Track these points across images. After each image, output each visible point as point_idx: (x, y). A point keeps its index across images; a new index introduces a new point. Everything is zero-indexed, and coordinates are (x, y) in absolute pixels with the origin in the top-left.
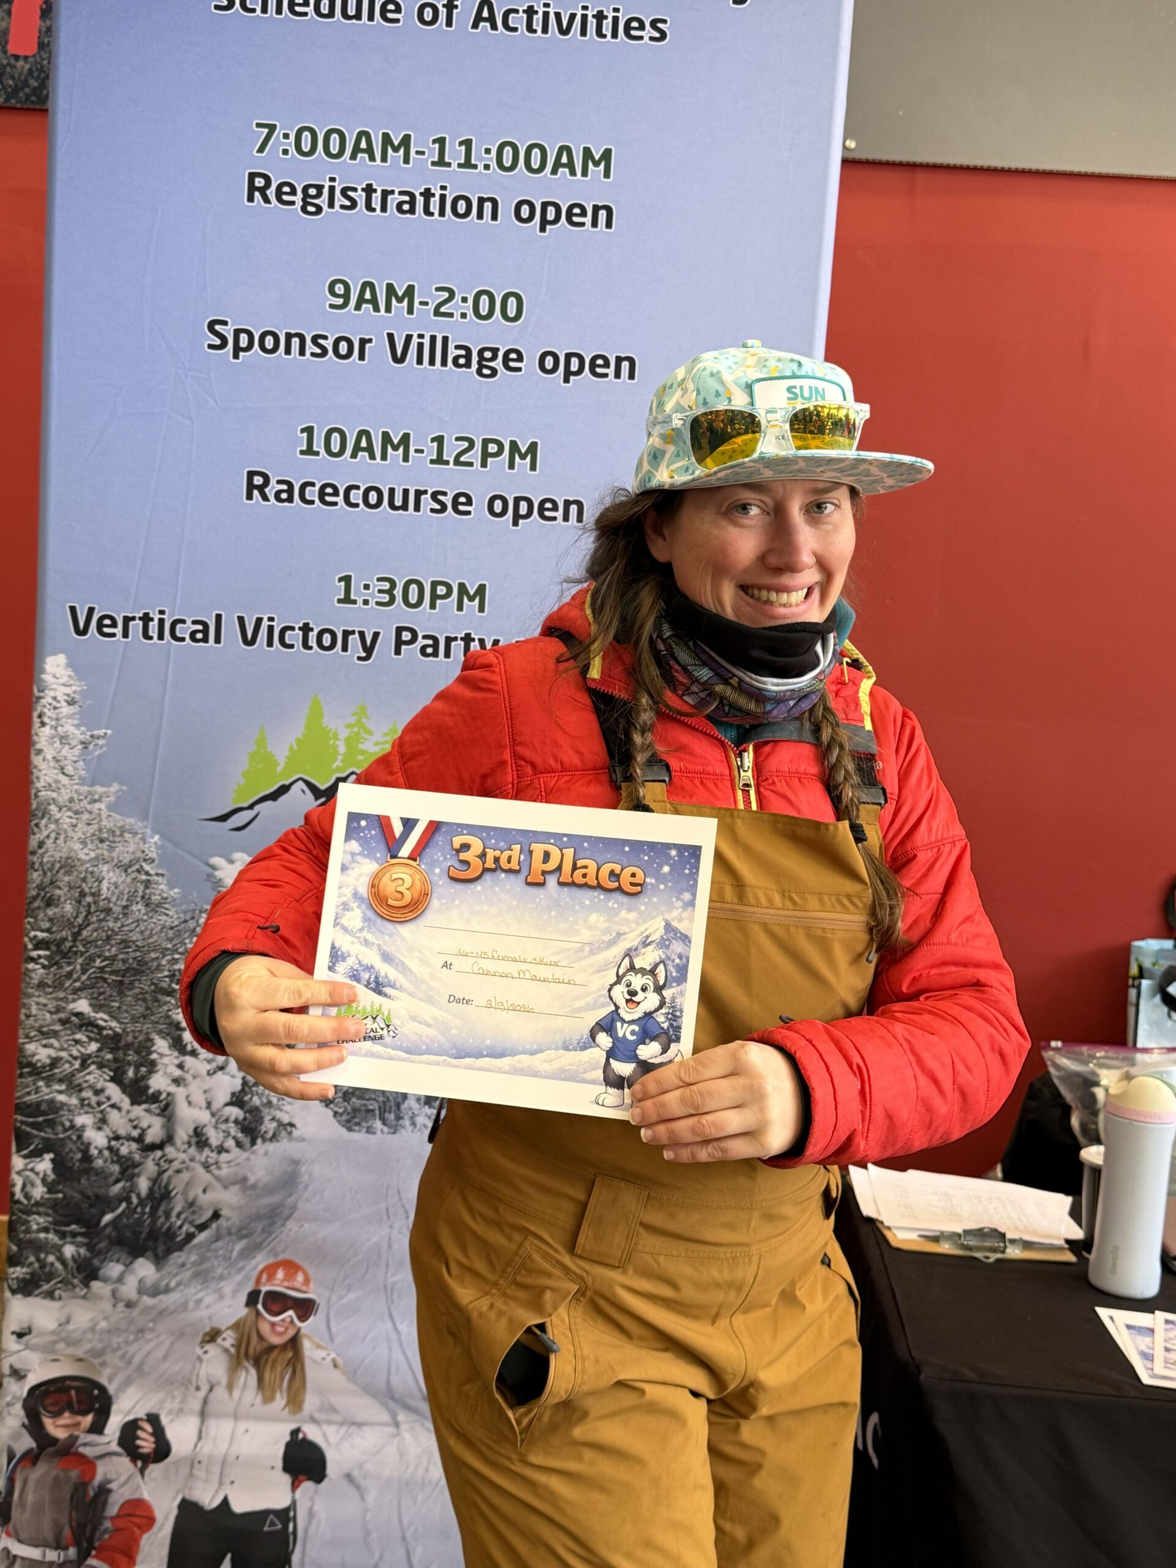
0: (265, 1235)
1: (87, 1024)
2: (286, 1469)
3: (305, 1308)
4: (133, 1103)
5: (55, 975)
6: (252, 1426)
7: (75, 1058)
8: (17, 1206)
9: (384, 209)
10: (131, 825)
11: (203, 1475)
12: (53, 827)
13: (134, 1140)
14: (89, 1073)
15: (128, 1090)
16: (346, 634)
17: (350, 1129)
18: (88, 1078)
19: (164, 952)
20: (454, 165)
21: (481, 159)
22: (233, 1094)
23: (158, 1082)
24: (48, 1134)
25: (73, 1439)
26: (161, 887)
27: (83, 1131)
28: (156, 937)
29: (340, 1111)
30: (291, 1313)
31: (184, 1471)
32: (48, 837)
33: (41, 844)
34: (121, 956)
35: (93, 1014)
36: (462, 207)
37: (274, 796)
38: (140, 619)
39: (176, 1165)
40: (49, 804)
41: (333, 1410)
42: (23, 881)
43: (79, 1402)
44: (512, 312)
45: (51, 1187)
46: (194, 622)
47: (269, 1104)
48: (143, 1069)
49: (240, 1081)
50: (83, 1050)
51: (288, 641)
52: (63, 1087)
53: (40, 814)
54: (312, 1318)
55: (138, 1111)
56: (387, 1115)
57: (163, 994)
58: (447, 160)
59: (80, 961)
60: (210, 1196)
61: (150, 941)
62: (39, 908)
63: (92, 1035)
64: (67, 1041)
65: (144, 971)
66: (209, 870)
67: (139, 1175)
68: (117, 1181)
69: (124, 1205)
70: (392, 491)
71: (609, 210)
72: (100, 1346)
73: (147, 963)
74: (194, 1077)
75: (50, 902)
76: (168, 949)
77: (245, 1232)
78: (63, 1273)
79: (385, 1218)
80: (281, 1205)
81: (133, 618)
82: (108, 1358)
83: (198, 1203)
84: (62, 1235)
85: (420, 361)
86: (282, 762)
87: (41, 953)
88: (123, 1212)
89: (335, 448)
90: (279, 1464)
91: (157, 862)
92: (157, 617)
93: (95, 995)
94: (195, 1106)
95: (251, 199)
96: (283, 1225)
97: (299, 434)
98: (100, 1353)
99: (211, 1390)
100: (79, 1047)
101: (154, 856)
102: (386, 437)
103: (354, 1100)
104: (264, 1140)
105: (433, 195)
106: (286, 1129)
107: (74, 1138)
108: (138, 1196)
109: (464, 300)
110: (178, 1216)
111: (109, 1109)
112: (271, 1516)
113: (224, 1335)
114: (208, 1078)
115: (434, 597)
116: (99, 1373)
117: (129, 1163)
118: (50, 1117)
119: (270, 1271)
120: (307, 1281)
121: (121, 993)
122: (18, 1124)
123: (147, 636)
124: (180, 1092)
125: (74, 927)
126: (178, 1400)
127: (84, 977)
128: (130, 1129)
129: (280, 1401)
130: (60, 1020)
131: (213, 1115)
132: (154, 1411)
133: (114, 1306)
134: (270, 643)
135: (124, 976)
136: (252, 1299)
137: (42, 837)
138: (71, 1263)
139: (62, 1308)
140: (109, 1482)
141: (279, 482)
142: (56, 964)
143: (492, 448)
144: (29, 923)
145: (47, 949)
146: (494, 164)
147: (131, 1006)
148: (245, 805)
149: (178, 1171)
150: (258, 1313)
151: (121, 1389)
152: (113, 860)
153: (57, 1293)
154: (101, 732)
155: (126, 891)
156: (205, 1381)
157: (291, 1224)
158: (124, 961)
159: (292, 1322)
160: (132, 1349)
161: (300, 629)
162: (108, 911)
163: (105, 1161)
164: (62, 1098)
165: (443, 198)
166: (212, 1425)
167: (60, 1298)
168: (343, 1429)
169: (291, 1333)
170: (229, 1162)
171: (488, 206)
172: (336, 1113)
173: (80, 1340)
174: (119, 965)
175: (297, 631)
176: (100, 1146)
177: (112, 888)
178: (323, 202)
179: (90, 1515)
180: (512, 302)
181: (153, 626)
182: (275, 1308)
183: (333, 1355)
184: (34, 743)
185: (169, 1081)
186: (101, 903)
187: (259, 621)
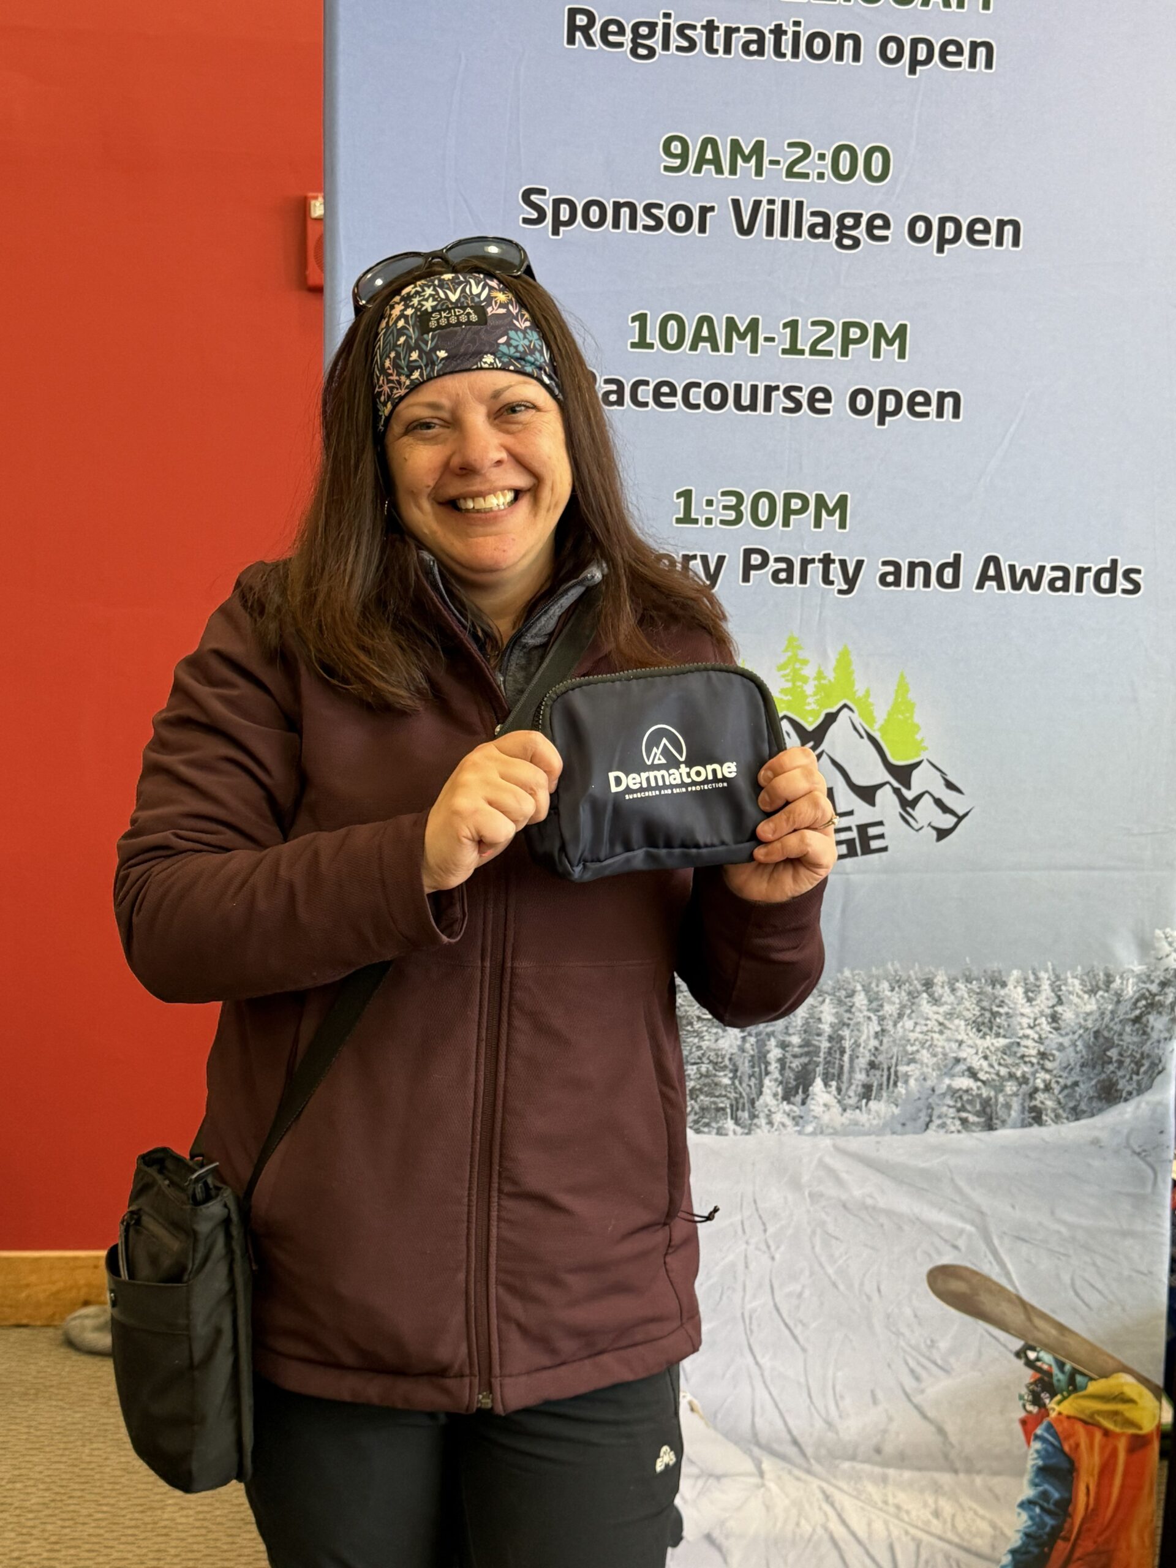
9: (727, 50)
17: (698, 1131)
36: (818, 46)
44: (876, 171)
56: (740, 1113)
70: (738, 388)
71: (989, 47)
79: (740, 1231)
85: (770, 232)
89: (672, 339)
95: (571, 40)
97: (630, 323)
102: (731, 324)
103: (702, 1097)
105: (785, 33)
109: (822, 157)
115: (788, 512)
141: (608, 381)
143: (855, 333)
165: (796, 35)
171: (849, 44)
180: (877, 157)
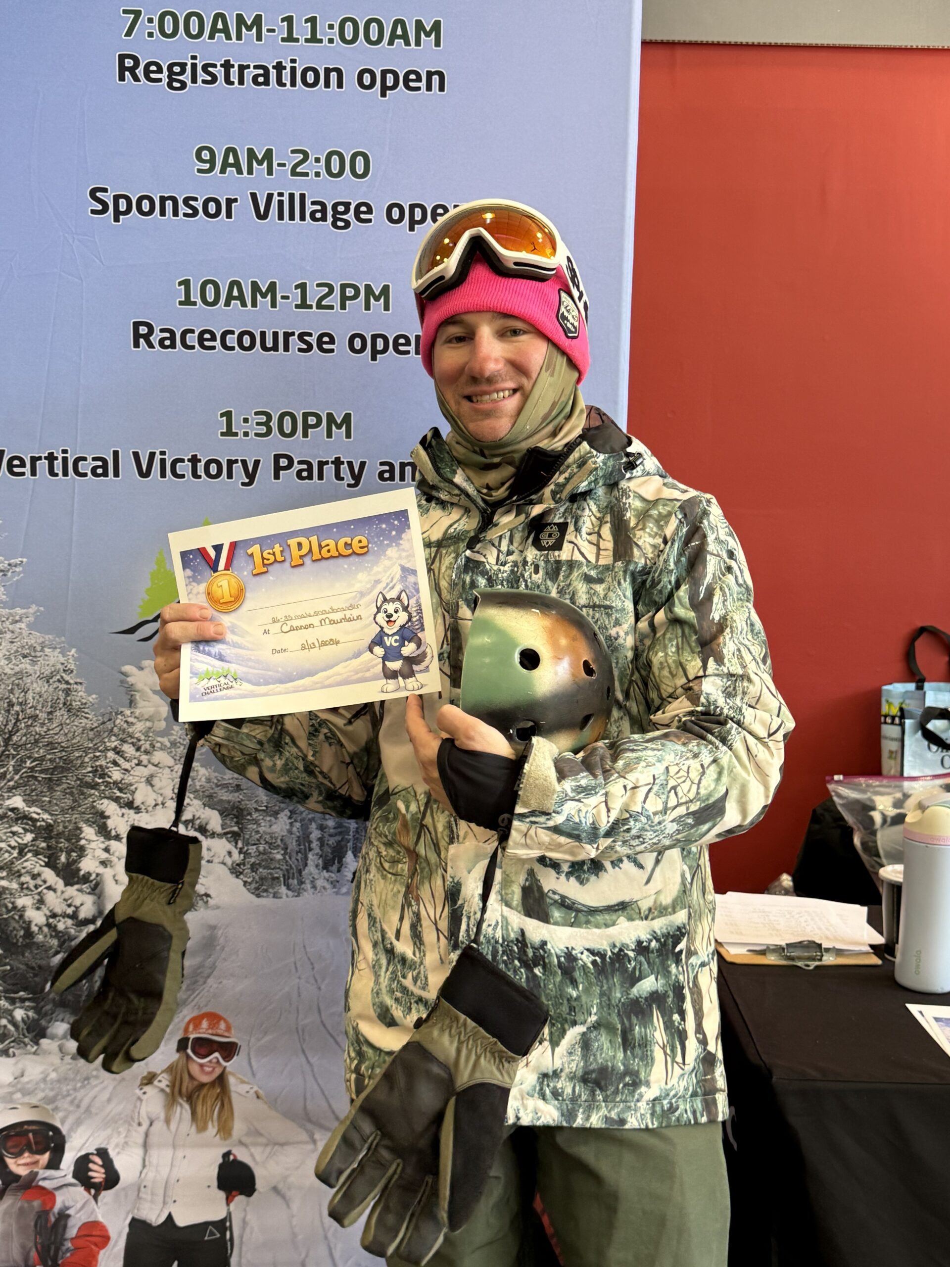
0: (189, 993)
1: (22, 817)
2: (220, 1187)
3: (229, 1050)
4: (66, 885)
6: (188, 1152)
7: (14, 848)
9: (241, 82)
10: (49, 640)
11: (149, 1197)
13: (69, 916)
14: (26, 861)
15: (62, 873)
16: (230, 463)
17: (258, 896)
18: (26, 864)
19: (86, 751)
20: (302, 40)
21: (325, 34)
23: (88, 865)
25: (33, 1175)
26: (80, 694)
27: (24, 911)
28: (78, 738)
29: (249, 880)
30: (216, 1055)
31: (133, 1195)
34: (49, 757)
35: (27, 809)
36: (310, 77)
38: (46, 458)
41: (258, 1133)
43: (36, 1143)
44: (360, 170)
46: (94, 459)
48: (74, 854)
50: (20, 841)
51: (179, 472)
54: (235, 1057)
55: (72, 891)
56: (290, 881)
57: (87, 788)
58: (295, 36)
59: (12, 763)
61: (74, 741)
63: (27, 827)
64: (6, 833)
65: (69, 769)
66: (123, 677)
68: (57, 953)
70: (263, 334)
71: (441, 75)
72: (51, 1094)
73: (71, 761)
74: (120, 858)
76: (90, 748)
78: (16, 1034)
79: (293, 970)
80: (202, 965)
81: (40, 458)
82: (59, 1104)
84: (12, 1001)
85: (281, 217)
89: (210, 298)
90: (215, 1183)
91: (75, 672)
92: (60, 456)
93: (28, 792)
94: (121, 883)
95: (122, 78)
96: (205, 983)
97: (178, 287)
98: (51, 1100)
99: (151, 1125)
100: (16, 838)
101: (72, 667)
102: (255, 287)
103: (261, 870)
105: (285, 68)
106: (203, 899)
107: (17, 917)
109: (317, 160)
111: (45, 891)
112: (210, 1227)
113: (160, 1078)
115: (306, 426)
116: (53, 1116)
117: (66, 937)
119: (196, 1021)
120: (228, 1028)
121: (51, 789)
123: (52, 473)
124: (108, 872)
125: (5, 733)
126: (124, 1135)
127: (17, 777)
128: (64, 907)
129: (212, 1129)
132: (103, 1146)
133: (62, 1059)
134: (163, 475)
135: (52, 774)
136: (182, 1045)
138: (21, 1025)
139: (16, 1063)
140: (68, 1208)
141: (162, 331)
143: (350, 292)
146: (337, 38)
147: (60, 800)
148: (151, 618)
150: (188, 1057)
151: (71, 1130)
152: (35, 673)
153: (11, 1050)
154: (18, 561)
155: (50, 699)
156: (145, 1117)
157: (210, 981)
158: (50, 760)
159: (218, 1062)
160: (79, 1095)
161: (189, 460)
162: (35, 717)
163: (45, 936)
165: (293, 70)
166: (155, 1155)
167: (14, 1055)
168: (268, 1149)
169: (218, 1071)
171: (334, 76)
172: (245, 883)
173: (36, 1089)
174: (49, 765)
175: (187, 462)
176: (39, 924)
177: (38, 697)
178: (187, 79)
179: (53, 1238)
180: (360, 160)
181: (58, 465)
182: (203, 1051)
183: (256, 1088)
185: (97, 863)
186: (29, 711)
187: (152, 455)
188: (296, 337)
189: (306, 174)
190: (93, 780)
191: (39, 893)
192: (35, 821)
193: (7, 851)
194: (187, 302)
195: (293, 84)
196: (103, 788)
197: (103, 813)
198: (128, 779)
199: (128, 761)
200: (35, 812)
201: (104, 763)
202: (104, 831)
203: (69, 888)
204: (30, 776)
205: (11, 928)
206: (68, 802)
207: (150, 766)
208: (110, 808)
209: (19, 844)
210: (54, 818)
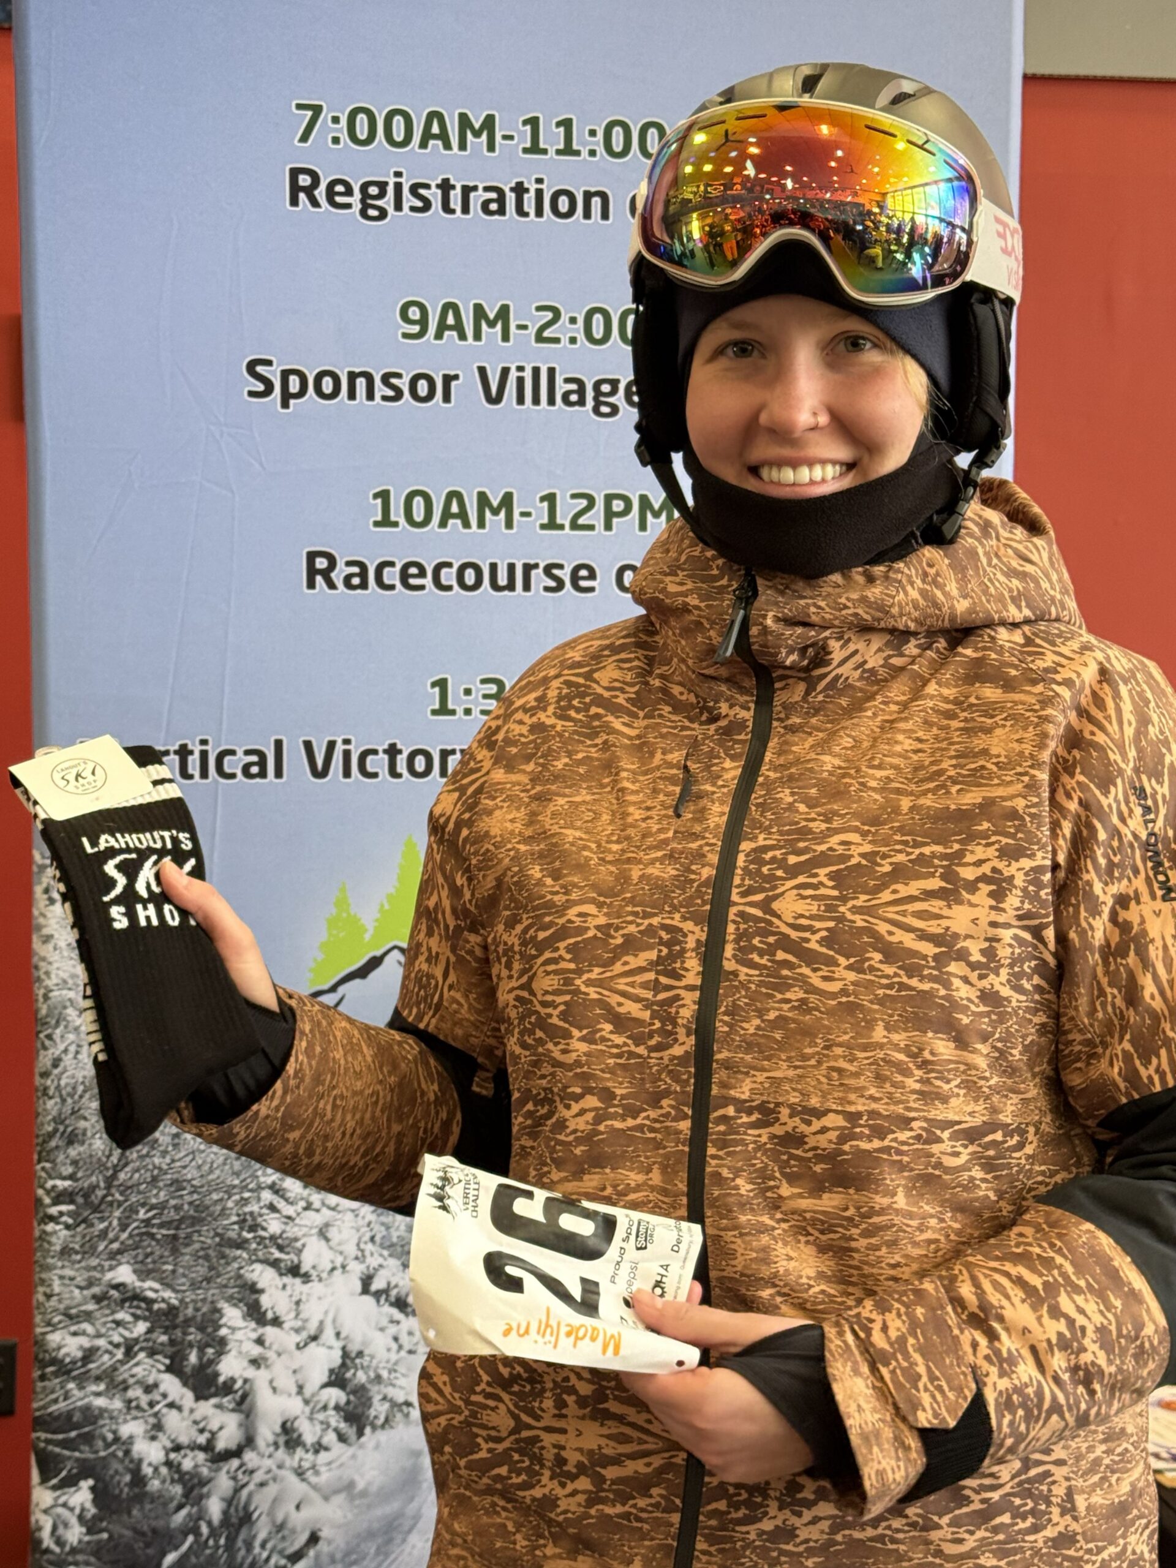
0: (381, 1558)
1: (131, 1298)
4: (198, 1398)
5: (84, 1236)
7: (117, 1346)
8: (46, 1557)
9: (466, 209)
12: (71, 1037)
13: (201, 1448)
14: (137, 1364)
15: (191, 1381)
16: (445, 754)
18: (135, 1370)
19: (229, 1191)
20: (552, 152)
21: (584, 145)
22: (331, 1371)
23: (230, 1367)
24: (85, 1453)
27: (132, 1443)
28: (217, 1172)
32: (66, 1051)
33: (56, 1063)
34: (173, 1202)
35: (138, 1284)
36: (563, 204)
37: (363, 972)
38: (176, 752)
39: (258, 1477)
40: (65, 1007)
42: (33, 1115)
45: (91, 1526)
46: (248, 753)
47: (378, 1378)
48: (210, 1351)
49: (340, 1353)
50: (127, 1334)
51: (370, 768)
52: (102, 1387)
53: (53, 1022)
55: (206, 1408)
57: (231, 1247)
58: (542, 145)
59: (117, 1214)
60: (306, 1513)
61: (211, 1177)
62: (57, 1147)
63: (139, 1312)
64: (105, 1323)
65: (204, 1219)
67: (208, 1495)
68: (180, 1507)
69: (190, 1539)
70: (493, 567)
73: (207, 1208)
74: (279, 1354)
75: (72, 1139)
76: (234, 1187)
77: (354, 1557)
80: (399, 1515)
81: (167, 753)
83: (290, 1525)
85: (521, 400)
86: (370, 926)
87: (64, 1208)
88: (190, 1548)
89: (419, 515)
92: (197, 749)
93: (140, 1258)
94: (282, 1392)
95: (294, 202)
96: (404, 1541)
97: (372, 501)
100: (121, 1330)
102: (483, 499)
104: (374, 1428)
106: (401, 1411)
107: (120, 1454)
108: (209, 1523)
109: (573, 320)
110: (263, 1546)
111: (165, 1410)
114: (298, 1353)
117: (196, 1481)
118: (86, 1429)
121: (175, 1251)
122: (42, 1445)
123: (185, 775)
124: (260, 1377)
125: (107, 1169)
127: (124, 1236)
128: (194, 1432)
130: (94, 1297)
131: (306, 1402)
134: (347, 773)
135: (177, 1228)
137: (57, 1053)
141: (349, 564)
142: (84, 1221)
143: (618, 506)
144: (43, 1169)
145: (72, 1202)
146: (600, 149)
147: (189, 1267)
148: (326, 987)
149: (262, 1485)
157: (414, 1539)
158: (177, 1208)
161: (385, 751)
163: (163, 1482)
164: (100, 1402)
165: (539, 193)
170: (329, 1464)
171: (596, 202)
174: (173, 1215)
175: (381, 755)
176: (155, 1462)
178: (389, 204)
181: (194, 762)
184: (39, 928)
185: (245, 1363)
187: (331, 745)
188: (540, 570)
189: (557, 340)
190: (239, 1235)
191: (156, 1415)
192: (150, 1302)
193: (107, 1351)
194: (386, 521)
195: (539, 212)
196: (254, 1246)
197: (254, 1284)
198: (292, 1231)
199: (292, 1203)
200: (151, 1289)
201: (255, 1208)
202: (256, 1313)
203: (202, 1403)
204: (141, 1234)
205: (111, 1472)
206: (202, 1270)
207: (324, 1210)
208: (263, 1276)
209: (126, 1339)
210: (179, 1296)
